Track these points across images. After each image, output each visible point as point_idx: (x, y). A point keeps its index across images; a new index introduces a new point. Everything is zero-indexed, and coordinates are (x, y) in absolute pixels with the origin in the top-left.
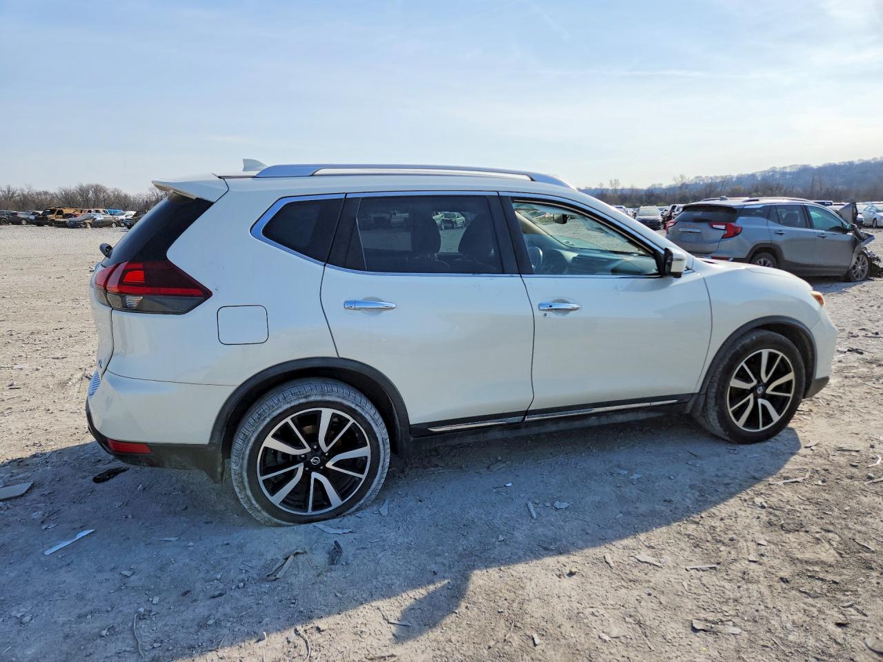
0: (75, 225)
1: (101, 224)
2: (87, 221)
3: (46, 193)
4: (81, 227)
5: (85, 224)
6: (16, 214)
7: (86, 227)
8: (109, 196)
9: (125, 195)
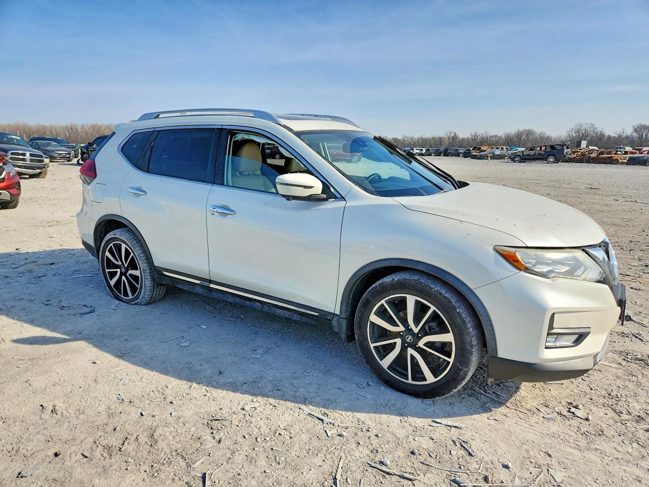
0: (481, 158)
1: (498, 157)
2: (488, 155)
3: (496, 136)
4: (484, 159)
5: (487, 156)
6: (458, 150)
7: (487, 159)
8: (536, 137)
9: (549, 137)
